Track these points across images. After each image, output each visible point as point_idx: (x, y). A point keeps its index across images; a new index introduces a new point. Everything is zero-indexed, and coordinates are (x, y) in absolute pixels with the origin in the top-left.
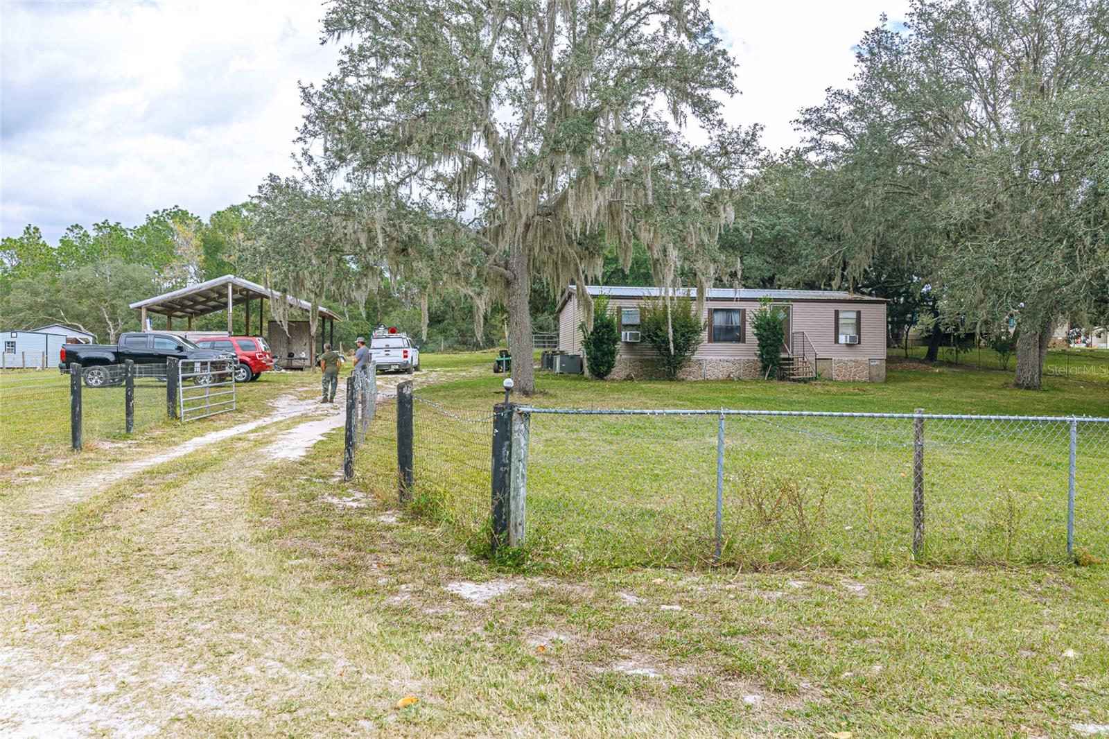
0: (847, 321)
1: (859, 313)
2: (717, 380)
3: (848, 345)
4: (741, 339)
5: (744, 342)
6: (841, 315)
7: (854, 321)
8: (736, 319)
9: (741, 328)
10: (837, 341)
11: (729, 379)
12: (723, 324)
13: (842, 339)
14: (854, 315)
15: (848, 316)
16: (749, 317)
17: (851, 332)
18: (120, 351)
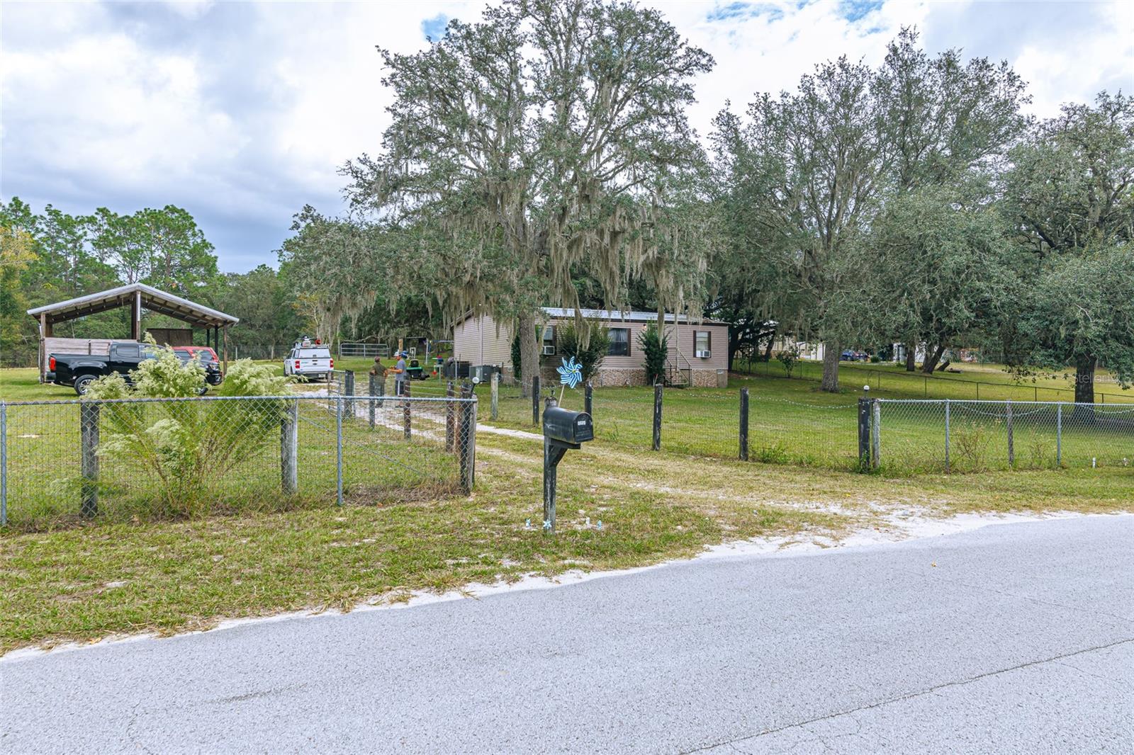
0: (701, 340)
1: (710, 333)
2: (613, 388)
3: (702, 358)
4: (627, 353)
5: (630, 355)
6: (698, 335)
7: (706, 340)
8: (624, 336)
9: (628, 344)
10: (695, 355)
11: (625, 386)
12: (614, 341)
13: (699, 354)
14: (706, 335)
15: (702, 336)
16: (634, 336)
17: (705, 349)
18: (112, 360)
